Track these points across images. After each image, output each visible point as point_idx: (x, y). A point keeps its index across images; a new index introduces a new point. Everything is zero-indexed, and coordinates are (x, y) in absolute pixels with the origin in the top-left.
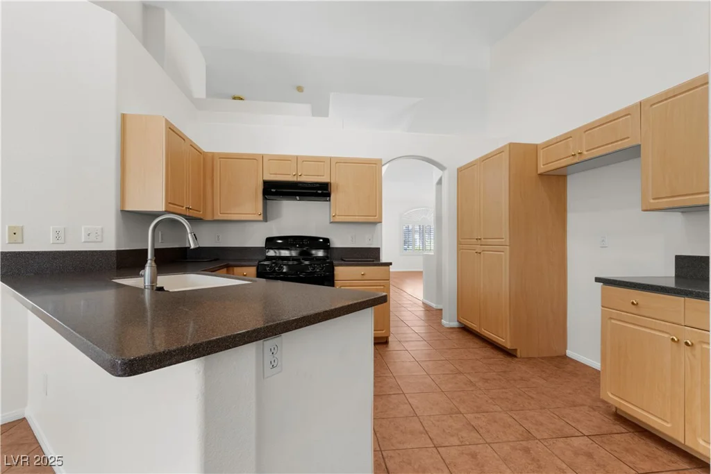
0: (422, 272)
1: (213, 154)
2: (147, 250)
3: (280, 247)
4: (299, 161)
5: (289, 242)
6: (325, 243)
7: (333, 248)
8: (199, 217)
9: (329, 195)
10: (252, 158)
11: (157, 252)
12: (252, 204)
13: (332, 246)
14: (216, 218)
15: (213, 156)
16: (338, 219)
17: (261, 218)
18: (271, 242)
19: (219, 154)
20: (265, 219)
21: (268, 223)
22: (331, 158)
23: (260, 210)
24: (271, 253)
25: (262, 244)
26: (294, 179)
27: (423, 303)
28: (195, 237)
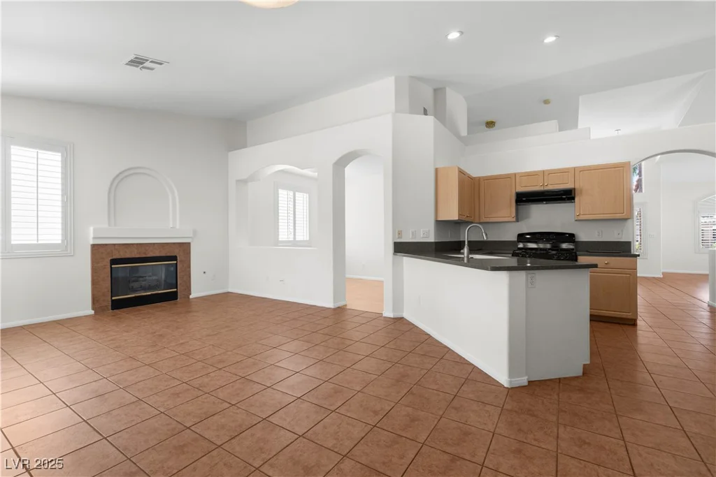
0: (707, 275)
1: (479, 177)
2: (464, 241)
3: (529, 241)
4: (546, 174)
5: (536, 237)
6: (570, 237)
7: (577, 242)
8: (470, 221)
9: (573, 198)
10: (508, 177)
11: (469, 242)
12: (506, 210)
13: (576, 240)
14: (481, 221)
15: (479, 179)
16: (582, 217)
17: (514, 219)
18: (521, 237)
19: (483, 177)
20: (517, 220)
21: (519, 223)
22: (575, 168)
23: (514, 214)
24: (521, 245)
25: (514, 238)
26: (542, 189)
27: (709, 306)
28: (486, 235)
